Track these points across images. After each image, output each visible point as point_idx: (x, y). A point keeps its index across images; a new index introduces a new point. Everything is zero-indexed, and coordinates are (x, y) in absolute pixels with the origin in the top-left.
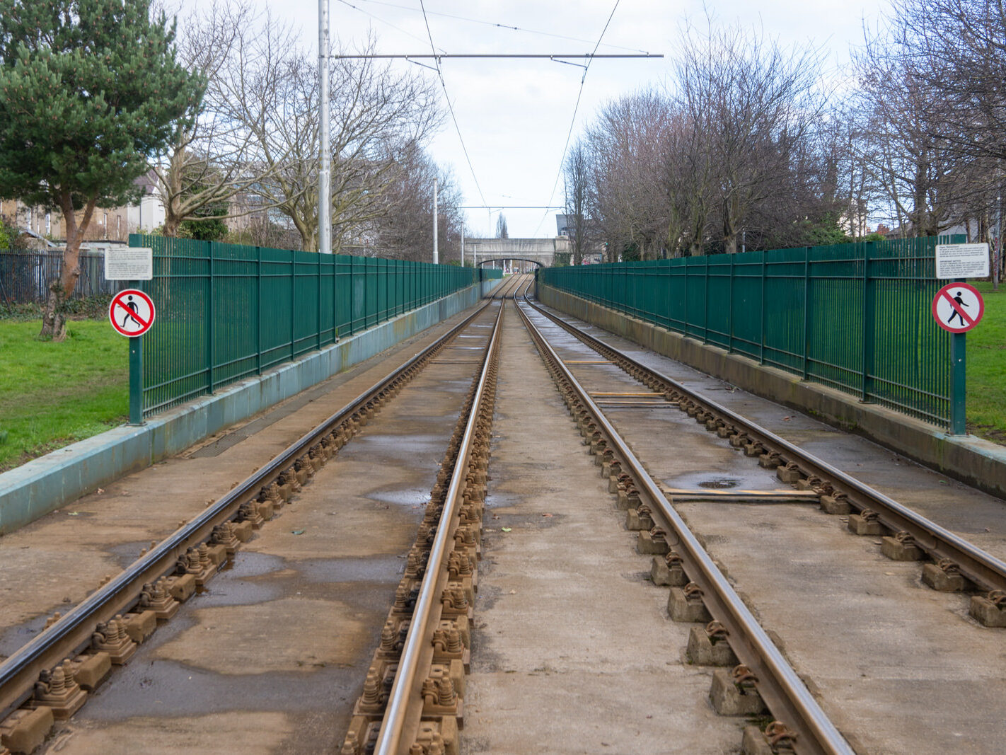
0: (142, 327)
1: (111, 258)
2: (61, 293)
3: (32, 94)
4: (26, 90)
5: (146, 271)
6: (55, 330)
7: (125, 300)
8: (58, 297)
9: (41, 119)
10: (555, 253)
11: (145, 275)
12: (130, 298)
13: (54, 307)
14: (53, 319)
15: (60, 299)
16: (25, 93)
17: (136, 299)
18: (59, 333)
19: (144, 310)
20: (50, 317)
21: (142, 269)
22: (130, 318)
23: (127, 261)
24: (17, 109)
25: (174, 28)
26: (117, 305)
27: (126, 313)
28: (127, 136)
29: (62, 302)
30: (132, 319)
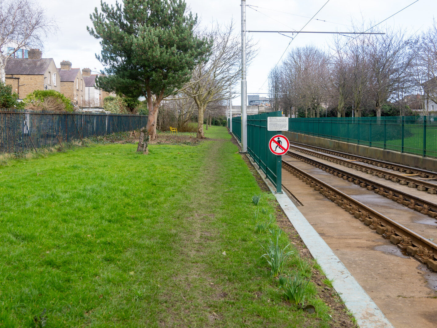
0: (284, 151)
1: (270, 121)
2: (146, 133)
3: (147, 46)
4: (145, 44)
5: (285, 127)
6: (144, 149)
7: (276, 139)
8: (145, 135)
9: (151, 57)
10: (259, 112)
11: (285, 128)
12: (279, 138)
13: (143, 139)
14: (143, 145)
15: (146, 135)
16: (144, 46)
17: (281, 139)
18: (145, 150)
19: (284, 144)
20: (142, 143)
21: (284, 126)
22: (278, 147)
23: (277, 123)
24: (140, 52)
25: (196, 18)
26: (273, 141)
27: (277, 145)
28: (186, 64)
29: (146, 137)
30: (279, 148)
